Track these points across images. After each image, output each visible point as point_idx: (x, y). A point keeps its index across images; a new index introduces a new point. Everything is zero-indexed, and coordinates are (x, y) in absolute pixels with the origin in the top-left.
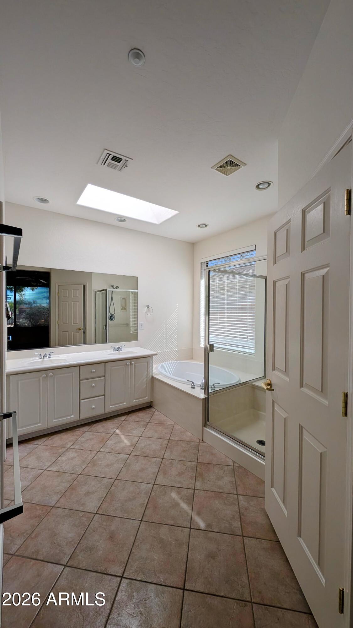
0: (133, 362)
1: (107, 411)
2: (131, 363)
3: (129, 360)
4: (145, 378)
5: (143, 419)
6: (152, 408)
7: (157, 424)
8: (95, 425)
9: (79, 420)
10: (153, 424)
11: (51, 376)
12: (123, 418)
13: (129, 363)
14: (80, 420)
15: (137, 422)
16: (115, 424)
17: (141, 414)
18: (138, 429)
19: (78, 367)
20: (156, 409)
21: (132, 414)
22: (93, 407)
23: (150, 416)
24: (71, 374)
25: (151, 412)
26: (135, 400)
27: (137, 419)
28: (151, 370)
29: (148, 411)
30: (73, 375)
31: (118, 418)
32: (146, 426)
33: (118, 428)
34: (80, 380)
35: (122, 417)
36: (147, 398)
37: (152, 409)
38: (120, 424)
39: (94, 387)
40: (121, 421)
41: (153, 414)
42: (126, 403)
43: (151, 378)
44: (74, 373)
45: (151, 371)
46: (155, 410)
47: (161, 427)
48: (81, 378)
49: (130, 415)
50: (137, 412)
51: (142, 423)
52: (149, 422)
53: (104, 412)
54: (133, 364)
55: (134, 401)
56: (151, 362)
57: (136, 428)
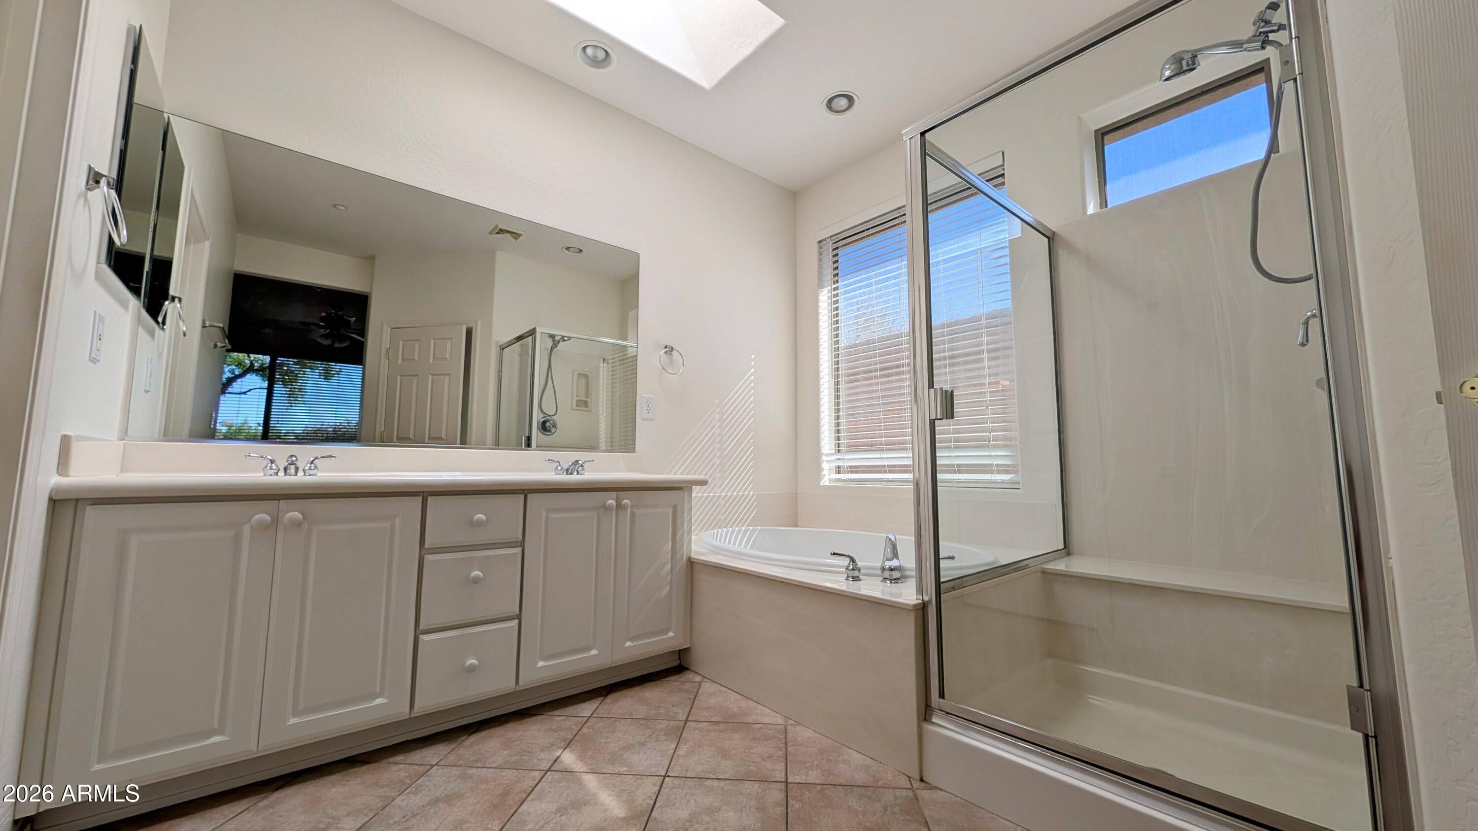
0: (626, 501)
1: (528, 679)
2: (619, 506)
3: (614, 494)
4: (667, 563)
5: (662, 711)
6: (688, 672)
7: (722, 726)
8: (474, 738)
9: (408, 717)
10: (704, 724)
11: (297, 524)
12: (586, 709)
13: (614, 502)
14: (410, 718)
15: (641, 722)
16: (555, 731)
17: (652, 694)
18: (649, 745)
19: (420, 499)
20: (704, 677)
21: (618, 694)
22: (472, 661)
23: (690, 699)
24: (387, 524)
25: (687, 686)
26: (631, 640)
27: (641, 711)
28: (685, 535)
29: (674, 682)
30: (393, 527)
31: (571, 710)
32: (678, 734)
33: (568, 745)
34: (423, 553)
35: (584, 705)
36: (671, 634)
37: (688, 676)
38: (576, 729)
39: (476, 580)
40: (579, 719)
41: (695, 690)
42: (598, 650)
43: (687, 563)
44: (398, 521)
45: (686, 540)
46: (698, 678)
47: (736, 736)
48: (426, 546)
49: (609, 699)
50: (638, 688)
51: (664, 724)
52: (686, 721)
53: (513, 684)
54: (625, 507)
55: (628, 644)
56: (686, 508)
57: (644, 744)
